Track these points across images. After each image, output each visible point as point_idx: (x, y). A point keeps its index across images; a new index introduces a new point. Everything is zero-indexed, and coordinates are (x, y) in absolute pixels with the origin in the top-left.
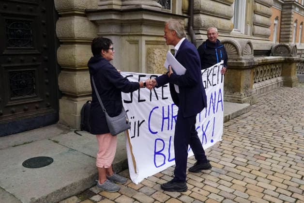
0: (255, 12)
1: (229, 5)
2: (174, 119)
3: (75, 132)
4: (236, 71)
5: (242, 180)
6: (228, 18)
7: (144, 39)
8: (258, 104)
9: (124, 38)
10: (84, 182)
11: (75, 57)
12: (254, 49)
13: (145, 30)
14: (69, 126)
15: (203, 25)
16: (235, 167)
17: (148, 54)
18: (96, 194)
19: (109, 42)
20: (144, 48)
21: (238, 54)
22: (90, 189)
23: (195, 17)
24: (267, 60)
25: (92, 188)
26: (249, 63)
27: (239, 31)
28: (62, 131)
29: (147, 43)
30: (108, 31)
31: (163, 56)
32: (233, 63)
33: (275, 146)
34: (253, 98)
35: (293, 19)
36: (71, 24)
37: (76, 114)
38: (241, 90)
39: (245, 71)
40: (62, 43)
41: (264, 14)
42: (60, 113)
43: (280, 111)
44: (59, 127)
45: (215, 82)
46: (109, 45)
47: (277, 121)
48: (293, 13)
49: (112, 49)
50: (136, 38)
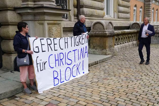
0: (119, 5)
1: (102, 2)
2: (61, 60)
3: (11, 72)
4: (103, 38)
5: (92, 88)
6: (102, 9)
7: (46, 22)
8: (118, 55)
9: (36, 22)
10: (12, 92)
11: (9, 32)
12: (114, 26)
13: (46, 17)
14: (8, 69)
15: (85, 14)
16: (91, 84)
17: (50, 30)
18: (17, 97)
19: (26, 24)
20: (47, 27)
21: (104, 29)
22: (15, 95)
23: (81, 9)
24: (125, 32)
25: (16, 95)
26: (110, 33)
27: (110, 16)
28: (4, 72)
29: (48, 24)
30: (27, 18)
31: (58, 31)
32: (102, 34)
33: (116, 74)
34: (114, 52)
35: (151, 8)
36: (6, 15)
37: (11, 62)
38: (107, 48)
39: (108, 38)
40: (2, 25)
41: (125, 6)
42: (3, 63)
43: (128, 58)
44: (3, 70)
45: (83, 42)
46: (26, 25)
47: (123, 63)
48: (151, 4)
49: (28, 27)
50: (42, 22)
